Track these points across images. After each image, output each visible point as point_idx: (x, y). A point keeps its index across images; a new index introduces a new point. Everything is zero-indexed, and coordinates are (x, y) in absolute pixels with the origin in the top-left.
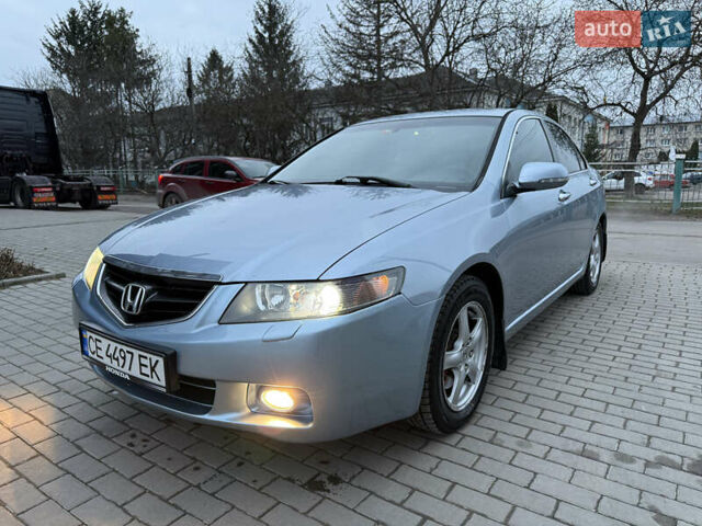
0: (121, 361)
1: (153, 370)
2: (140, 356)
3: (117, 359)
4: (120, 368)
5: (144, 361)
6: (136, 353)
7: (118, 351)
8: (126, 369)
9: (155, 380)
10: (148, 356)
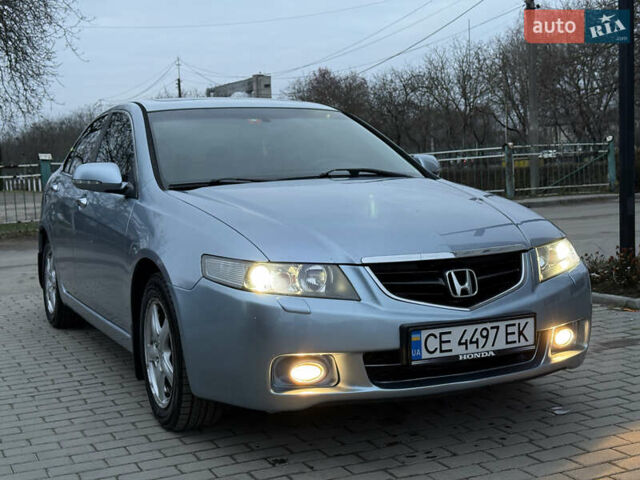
0: (482, 341)
1: (521, 333)
2: (507, 326)
3: (477, 342)
4: (480, 350)
5: (510, 330)
6: (502, 325)
7: (479, 331)
8: (489, 347)
9: (523, 342)
10: (517, 322)
